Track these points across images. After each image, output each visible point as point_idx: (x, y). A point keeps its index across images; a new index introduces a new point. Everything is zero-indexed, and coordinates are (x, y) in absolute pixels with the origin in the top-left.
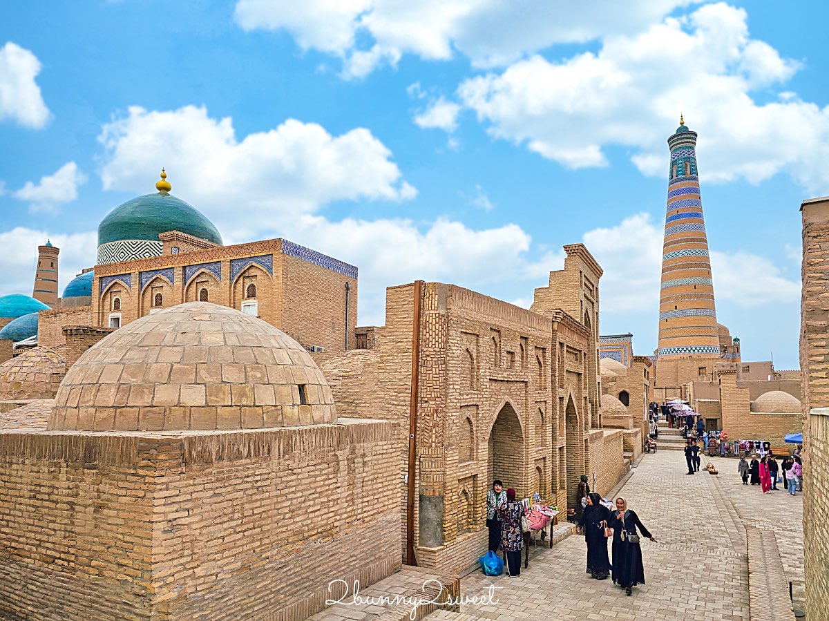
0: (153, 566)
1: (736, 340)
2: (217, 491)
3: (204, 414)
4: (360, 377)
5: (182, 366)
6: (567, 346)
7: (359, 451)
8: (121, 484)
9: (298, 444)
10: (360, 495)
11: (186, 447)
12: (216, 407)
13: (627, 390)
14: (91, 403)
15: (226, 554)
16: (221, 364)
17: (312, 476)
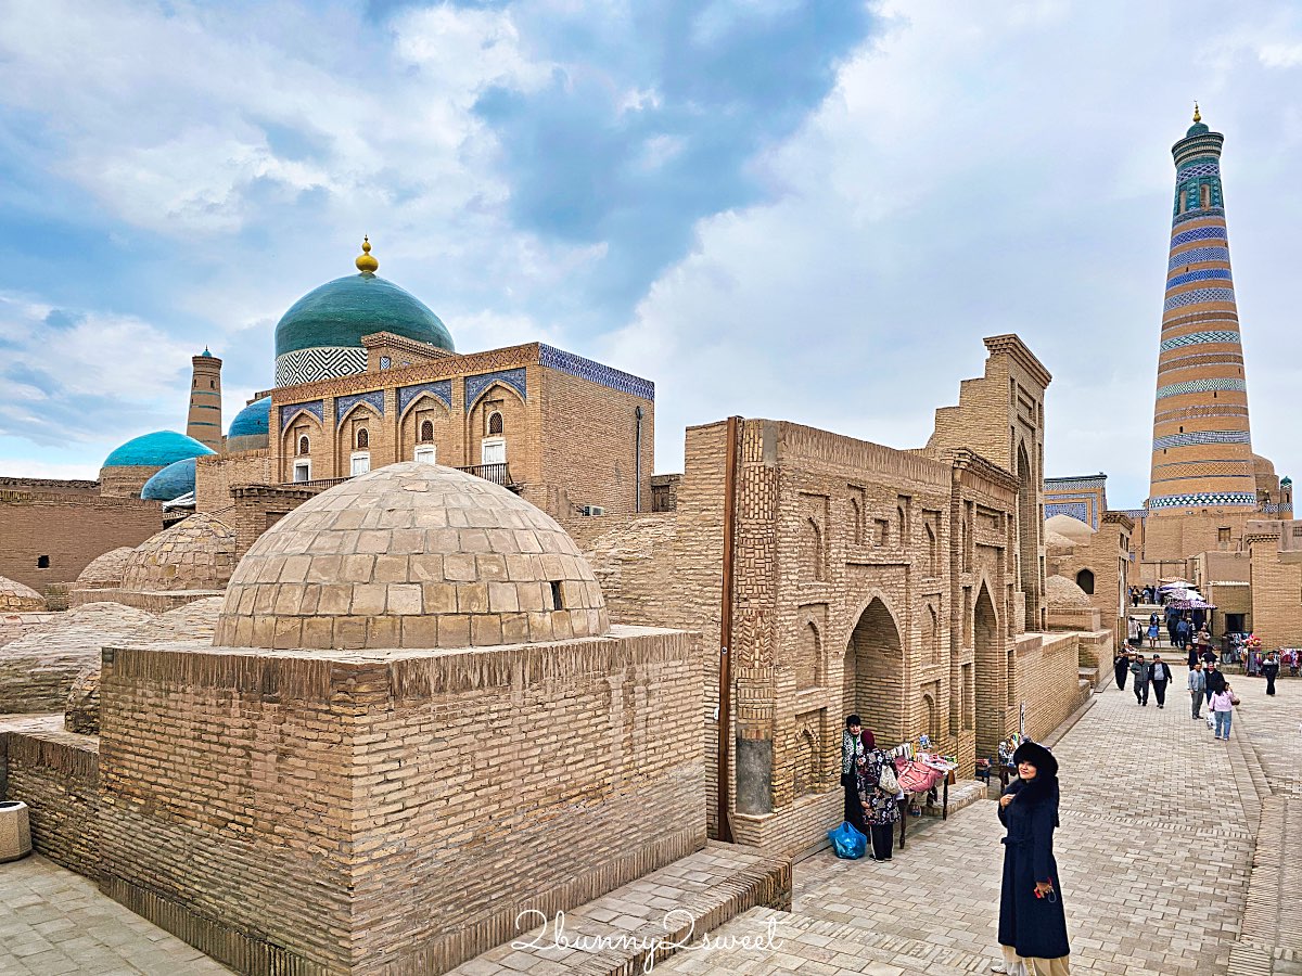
0: (354, 836)
1: (1287, 481)
2: (437, 735)
3: (422, 625)
4: (647, 562)
5: (388, 559)
6: (978, 506)
7: (640, 676)
8: (310, 724)
9: (551, 667)
10: (643, 740)
11: (395, 674)
12: (436, 615)
13: (1091, 568)
14: (269, 611)
15: (452, 820)
16: (443, 555)
17: (573, 712)
